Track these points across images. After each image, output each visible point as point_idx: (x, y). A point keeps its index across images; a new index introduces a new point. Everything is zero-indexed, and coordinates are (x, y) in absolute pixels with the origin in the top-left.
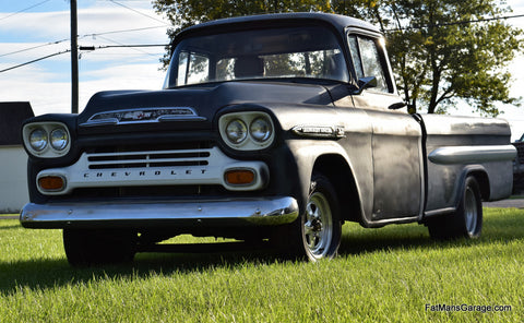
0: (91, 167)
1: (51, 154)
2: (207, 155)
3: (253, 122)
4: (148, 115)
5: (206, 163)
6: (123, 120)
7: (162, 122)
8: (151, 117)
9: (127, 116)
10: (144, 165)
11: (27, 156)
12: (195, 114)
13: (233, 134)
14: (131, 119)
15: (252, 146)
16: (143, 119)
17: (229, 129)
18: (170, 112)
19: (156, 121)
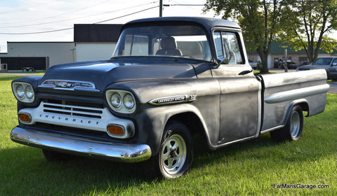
0: (45, 111)
1: (26, 101)
2: (101, 112)
3: (125, 96)
4: (69, 85)
5: (100, 117)
6: (57, 86)
7: (76, 91)
8: (71, 87)
9: (59, 84)
10: (69, 114)
11: (17, 101)
12: (94, 87)
13: (115, 102)
14: (61, 87)
15: (124, 111)
16: (67, 87)
17: (112, 99)
18: (81, 85)
19: (72, 89)
